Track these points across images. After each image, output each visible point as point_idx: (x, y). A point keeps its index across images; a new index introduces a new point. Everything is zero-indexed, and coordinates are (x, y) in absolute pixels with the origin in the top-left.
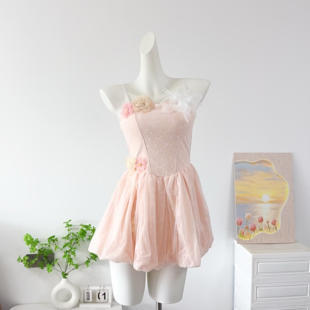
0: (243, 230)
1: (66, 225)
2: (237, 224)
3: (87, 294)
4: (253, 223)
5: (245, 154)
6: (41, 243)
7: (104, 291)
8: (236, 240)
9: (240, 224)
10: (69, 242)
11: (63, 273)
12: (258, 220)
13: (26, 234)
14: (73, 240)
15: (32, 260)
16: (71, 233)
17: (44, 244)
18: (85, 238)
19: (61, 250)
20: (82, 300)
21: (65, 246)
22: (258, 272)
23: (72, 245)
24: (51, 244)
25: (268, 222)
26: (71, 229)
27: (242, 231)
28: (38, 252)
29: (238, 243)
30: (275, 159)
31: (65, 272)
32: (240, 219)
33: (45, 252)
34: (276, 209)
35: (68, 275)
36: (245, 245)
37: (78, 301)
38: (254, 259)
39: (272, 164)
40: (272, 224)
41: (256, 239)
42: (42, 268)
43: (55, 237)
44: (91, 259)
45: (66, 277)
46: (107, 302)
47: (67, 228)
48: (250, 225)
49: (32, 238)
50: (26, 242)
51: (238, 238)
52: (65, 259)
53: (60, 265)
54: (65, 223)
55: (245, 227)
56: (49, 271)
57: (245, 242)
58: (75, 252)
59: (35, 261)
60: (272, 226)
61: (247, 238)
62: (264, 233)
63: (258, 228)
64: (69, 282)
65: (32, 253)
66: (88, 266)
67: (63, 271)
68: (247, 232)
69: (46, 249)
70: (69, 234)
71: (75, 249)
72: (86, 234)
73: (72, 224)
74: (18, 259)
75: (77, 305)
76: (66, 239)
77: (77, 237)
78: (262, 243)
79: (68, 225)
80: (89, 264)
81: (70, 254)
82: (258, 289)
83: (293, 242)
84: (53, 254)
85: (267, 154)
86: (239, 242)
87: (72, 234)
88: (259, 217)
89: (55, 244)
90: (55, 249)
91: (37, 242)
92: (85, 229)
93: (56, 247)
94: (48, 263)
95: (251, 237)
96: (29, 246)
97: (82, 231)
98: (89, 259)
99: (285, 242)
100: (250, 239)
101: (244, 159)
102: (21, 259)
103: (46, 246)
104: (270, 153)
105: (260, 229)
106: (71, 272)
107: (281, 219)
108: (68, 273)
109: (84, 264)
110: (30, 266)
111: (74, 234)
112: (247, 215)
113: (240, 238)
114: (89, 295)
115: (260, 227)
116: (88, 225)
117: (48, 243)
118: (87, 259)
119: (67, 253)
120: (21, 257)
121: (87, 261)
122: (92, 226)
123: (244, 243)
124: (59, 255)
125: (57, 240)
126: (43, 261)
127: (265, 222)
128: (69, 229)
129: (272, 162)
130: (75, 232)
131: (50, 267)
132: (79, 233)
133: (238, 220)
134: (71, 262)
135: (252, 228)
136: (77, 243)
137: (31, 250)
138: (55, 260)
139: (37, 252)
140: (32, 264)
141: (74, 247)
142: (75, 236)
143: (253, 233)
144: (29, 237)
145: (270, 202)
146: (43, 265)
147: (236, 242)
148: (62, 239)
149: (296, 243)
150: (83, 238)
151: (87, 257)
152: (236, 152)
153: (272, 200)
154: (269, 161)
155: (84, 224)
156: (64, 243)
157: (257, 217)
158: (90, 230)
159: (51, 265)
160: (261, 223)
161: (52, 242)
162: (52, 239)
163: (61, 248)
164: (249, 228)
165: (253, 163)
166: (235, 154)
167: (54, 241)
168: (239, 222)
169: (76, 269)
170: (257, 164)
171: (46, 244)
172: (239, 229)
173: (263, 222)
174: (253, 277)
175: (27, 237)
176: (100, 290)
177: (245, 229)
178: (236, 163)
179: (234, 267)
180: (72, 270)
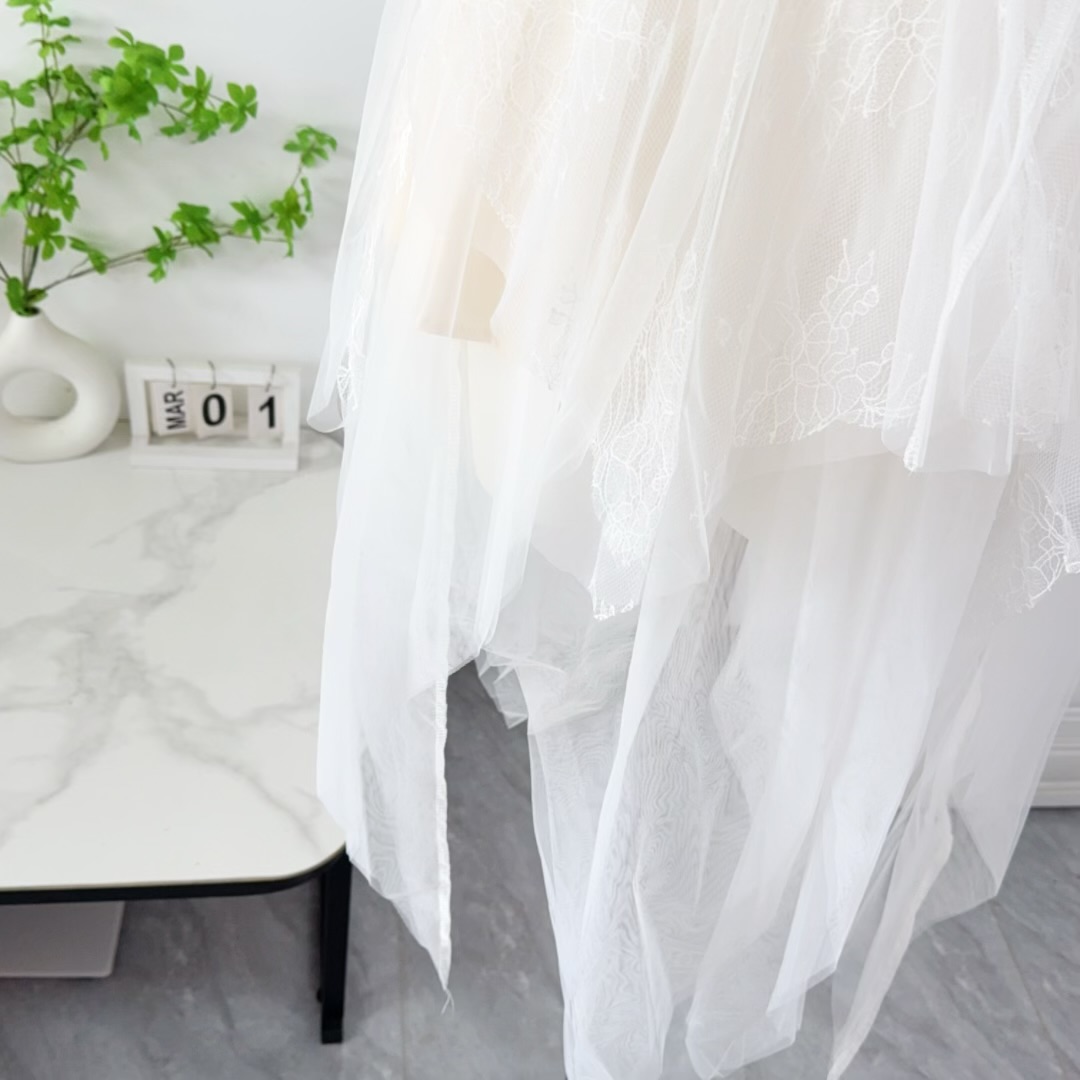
10: (48, 117)
14: (70, 112)
16: (58, 68)
44: (184, 238)
66: (162, 275)
70: (46, 71)
98: (165, 238)
108: (49, 287)
114: (178, 407)
121: (156, 246)
130: (84, 64)
142: (84, 95)
180: (70, 277)
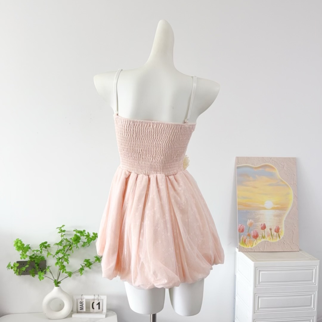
0: (245, 237)
1: (59, 231)
2: (239, 231)
3: (80, 303)
4: (255, 230)
5: (248, 158)
6: (33, 250)
7: (98, 300)
8: (237, 248)
9: (242, 231)
10: (62, 248)
11: (55, 281)
12: (260, 228)
13: (16, 240)
14: (66, 246)
15: (23, 267)
16: (64, 239)
17: (36, 250)
18: (79, 245)
19: (54, 256)
20: (75, 310)
21: (57, 253)
22: (260, 281)
23: (65, 252)
24: (43, 251)
25: (271, 229)
26: (64, 235)
27: (244, 239)
28: (30, 259)
29: (239, 251)
30: (279, 164)
31: (58, 280)
32: (242, 226)
33: (37, 259)
34: (279, 216)
35: (61, 283)
36: (247, 253)
37: (71, 310)
38: (256, 268)
39: (276, 169)
40: (276, 231)
41: (258, 247)
42: (33, 276)
43: (48, 243)
44: (86, 266)
45: (59, 285)
46: (101, 313)
47: (61, 234)
48: (252, 232)
49: (23, 243)
50: (16, 247)
51: (239, 245)
52: (58, 266)
53: (52, 272)
54: (58, 228)
55: (247, 235)
56: (41, 278)
57: (247, 250)
58: (68, 259)
59: (26, 268)
60: (275, 233)
61: (248, 246)
62: (266, 241)
63: (260, 236)
64: (62, 291)
65: (23, 260)
66: (82, 274)
67: (55, 279)
68: (249, 239)
69: (37, 256)
70: (62, 240)
71: (68, 256)
72: (80, 241)
73: (66, 230)
74: (8, 266)
75: (70, 315)
76: (59, 246)
77: (70, 244)
78: (265, 251)
79: (61, 230)
80: (83, 271)
81: (63, 261)
82: (260, 299)
83: (297, 251)
84: (45, 261)
85: (271, 158)
86: (241, 250)
87: (65, 241)
88: (262, 224)
89: (48, 251)
90: (47, 256)
91: (29, 248)
92: (79, 234)
93: (49, 254)
94: (39, 271)
95: (253, 245)
96: (19, 252)
97: (75, 237)
98: (82, 266)
99: (289, 251)
100: (252, 247)
101: (246, 163)
102: (11, 265)
103: (37, 253)
104: (274, 158)
105: (262, 236)
106: (63, 280)
107: (285, 226)
108: (61, 281)
109: (78, 272)
110: (20, 274)
111: (67, 240)
112: (249, 222)
113: (242, 246)
114: (82, 305)
115: (263, 234)
116: (82, 230)
117: (39, 249)
118: (81, 267)
119: (59, 259)
120: (11, 264)
121: (81, 268)
122: (86, 232)
123: (245, 251)
124: (51, 262)
125: (49, 247)
126: (34, 268)
127: (267, 229)
128: (62, 235)
129: (275, 167)
130: (69, 238)
131: (42, 274)
132: (73, 239)
133: (239, 227)
134: (64, 270)
135: (254, 235)
136: (70, 250)
137: (22, 256)
138: (47, 268)
139: (27, 259)
140: (23, 271)
141: (67, 253)
142: (69, 243)
143: (256, 240)
144: (19, 242)
145: (273, 208)
146: (34, 273)
147: (237, 250)
148: (54, 245)
149: (300, 252)
150: (77, 244)
151: (81, 265)
152: (238, 156)
153: (276, 206)
154: (273, 166)
155: (78, 229)
156: (57, 250)
157: (259, 224)
158: (84, 236)
159: (42, 273)
160: (263, 231)
161: (44, 248)
162: (45, 246)
163: (54, 255)
164: (252, 235)
165: (256, 168)
166: (238, 158)
167: (46, 247)
168: (241, 229)
169: (69, 277)
170: (261, 169)
171: (37, 251)
172: (241, 236)
173: (265, 230)
174: (255, 286)
175: (17, 243)
176: (94, 299)
177: (247, 236)
178: (238, 168)
179: (235, 276)
180: (65, 278)
